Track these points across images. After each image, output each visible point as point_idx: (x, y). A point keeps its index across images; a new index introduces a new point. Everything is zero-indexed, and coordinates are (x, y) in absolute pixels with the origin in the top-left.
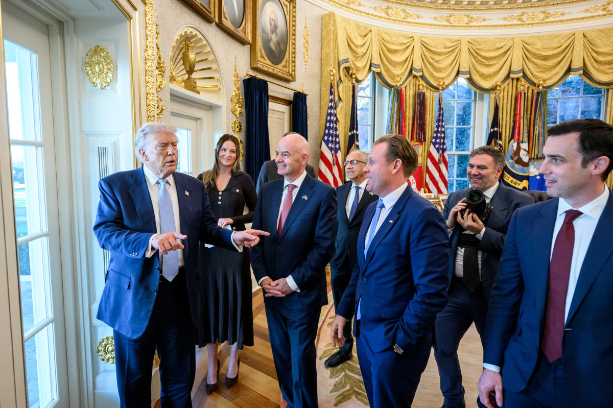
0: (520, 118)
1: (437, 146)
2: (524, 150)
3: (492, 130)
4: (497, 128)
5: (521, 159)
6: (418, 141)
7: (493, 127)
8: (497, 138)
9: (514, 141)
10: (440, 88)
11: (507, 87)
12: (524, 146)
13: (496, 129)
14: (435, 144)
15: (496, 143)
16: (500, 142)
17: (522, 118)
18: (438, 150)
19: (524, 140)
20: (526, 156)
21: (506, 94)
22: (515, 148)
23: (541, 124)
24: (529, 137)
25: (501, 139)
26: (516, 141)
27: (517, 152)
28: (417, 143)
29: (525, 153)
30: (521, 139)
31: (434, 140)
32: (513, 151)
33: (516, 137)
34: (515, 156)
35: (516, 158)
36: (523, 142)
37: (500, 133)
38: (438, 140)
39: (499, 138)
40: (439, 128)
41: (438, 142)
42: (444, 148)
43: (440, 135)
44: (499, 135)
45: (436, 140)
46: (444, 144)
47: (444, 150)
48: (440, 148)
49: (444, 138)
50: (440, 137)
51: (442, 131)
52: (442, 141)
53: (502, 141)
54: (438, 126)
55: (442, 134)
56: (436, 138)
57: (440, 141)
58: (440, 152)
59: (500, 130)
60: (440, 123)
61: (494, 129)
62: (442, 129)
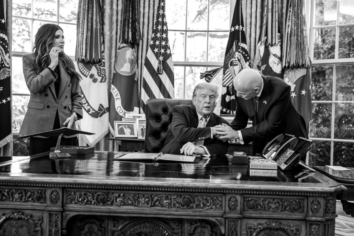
0: (268, 12)
1: (156, 50)
2: (274, 55)
3: (233, 29)
4: (239, 25)
5: (271, 68)
6: (125, 43)
7: (233, 25)
8: (239, 40)
9: (261, 45)
12: (275, 50)
13: (237, 27)
14: (153, 47)
15: (238, 47)
16: (242, 45)
17: (270, 11)
18: (157, 55)
19: (274, 43)
20: (278, 65)
22: (262, 54)
23: (293, 18)
24: (281, 37)
25: (244, 41)
26: (263, 44)
27: (265, 59)
28: (124, 45)
29: (277, 60)
30: (269, 41)
31: (151, 43)
32: (259, 58)
33: (264, 38)
34: (262, 65)
35: (263, 68)
36: (272, 45)
37: (243, 33)
38: (157, 43)
39: (240, 40)
40: (158, 26)
41: (158, 45)
42: (167, 53)
43: (160, 35)
44: (240, 36)
45: (154, 42)
46: (166, 47)
47: (167, 56)
48: (160, 52)
49: (166, 40)
50: (160, 37)
51: (163, 29)
52: (163, 43)
53: (246, 43)
54: (158, 23)
55: (163, 35)
56: (155, 39)
57: (160, 43)
58: (161, 58)
59: (243, 29)
60: (160, 20)
61: (235, 28)
62: (163, 27)
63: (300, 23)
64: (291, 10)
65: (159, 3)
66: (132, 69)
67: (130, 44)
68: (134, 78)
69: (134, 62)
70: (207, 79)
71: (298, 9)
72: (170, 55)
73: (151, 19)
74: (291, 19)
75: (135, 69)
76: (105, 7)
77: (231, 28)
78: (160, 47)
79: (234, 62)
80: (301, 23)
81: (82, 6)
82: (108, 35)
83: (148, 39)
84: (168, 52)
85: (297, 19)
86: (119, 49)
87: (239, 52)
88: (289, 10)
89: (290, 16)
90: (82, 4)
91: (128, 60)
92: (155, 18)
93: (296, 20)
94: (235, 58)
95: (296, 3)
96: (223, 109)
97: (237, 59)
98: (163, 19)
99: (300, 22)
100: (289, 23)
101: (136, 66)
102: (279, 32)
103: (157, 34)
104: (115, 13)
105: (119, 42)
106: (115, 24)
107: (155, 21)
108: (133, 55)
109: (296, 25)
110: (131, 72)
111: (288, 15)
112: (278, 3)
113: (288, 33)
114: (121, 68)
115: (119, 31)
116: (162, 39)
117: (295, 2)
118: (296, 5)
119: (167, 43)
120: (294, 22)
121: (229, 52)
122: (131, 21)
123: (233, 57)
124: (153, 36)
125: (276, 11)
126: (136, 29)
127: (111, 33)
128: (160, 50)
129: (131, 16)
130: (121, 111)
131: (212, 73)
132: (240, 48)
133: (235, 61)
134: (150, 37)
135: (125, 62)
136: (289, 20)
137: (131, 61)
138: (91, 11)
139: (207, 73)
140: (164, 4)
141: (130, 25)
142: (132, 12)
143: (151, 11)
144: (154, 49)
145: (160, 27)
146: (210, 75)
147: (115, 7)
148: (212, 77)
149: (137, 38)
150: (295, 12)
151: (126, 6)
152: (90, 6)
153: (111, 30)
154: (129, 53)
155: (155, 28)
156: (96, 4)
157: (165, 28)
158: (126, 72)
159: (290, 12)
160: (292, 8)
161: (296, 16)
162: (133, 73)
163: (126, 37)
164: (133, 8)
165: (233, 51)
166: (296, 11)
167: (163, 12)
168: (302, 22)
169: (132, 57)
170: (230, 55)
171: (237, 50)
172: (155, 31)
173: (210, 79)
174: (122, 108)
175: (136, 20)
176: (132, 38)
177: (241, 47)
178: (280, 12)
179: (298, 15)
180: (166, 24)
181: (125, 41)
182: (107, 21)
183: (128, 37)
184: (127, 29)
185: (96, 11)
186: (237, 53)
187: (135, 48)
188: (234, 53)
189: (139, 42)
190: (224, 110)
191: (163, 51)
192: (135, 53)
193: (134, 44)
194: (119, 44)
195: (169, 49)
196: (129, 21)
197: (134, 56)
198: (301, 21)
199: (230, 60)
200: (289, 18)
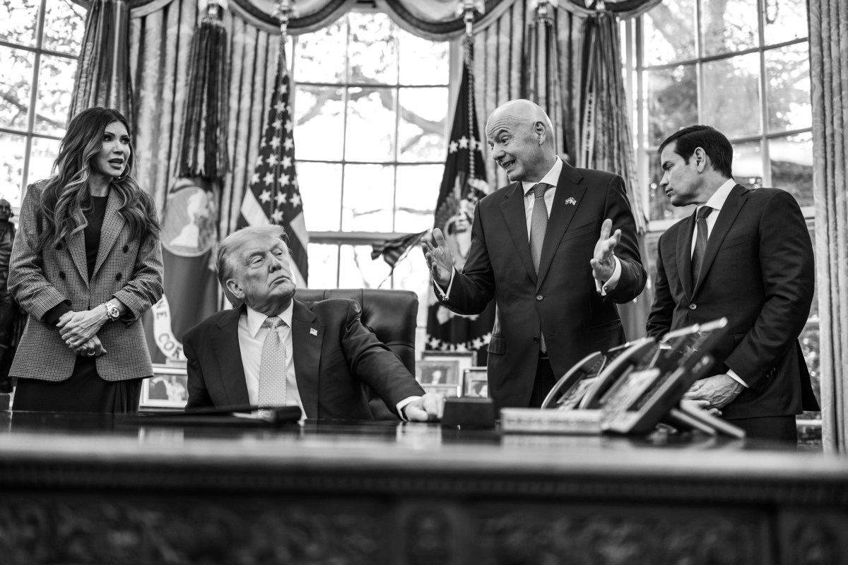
1: (265, 196)
3: (454, 147)
4: (468, 137)
6: (188, 176)
7: (455, 137)
8: (469, 172)
10: (284, 18)
11: (506, 19)
13: (465, 143)
14: (258, 189)
15: (466, 189)
16: (477, 184)
18: (268, 208)
21: (504, 39)
25: (481, 174)
31: (255, 178)
37: (478, 154)
38: (269, 179)
39: (472, 171)
40: (271, 140)
41: (270, 184)
42: (292, 204)
43: (277, 159)
44: (472, 163)
45: (262, 177)
46: (291, 190)
47: (292, 211)
48: (276, 202)
49: (291, 172)
50: (276, 166)
51: (283, 148)
52: (284, 180)
53: (485, 179)
54: (271, 133)
55: (282, 159)
56: (263, 170)
57: (276, 179)
58: (278, 215)
59: (477, 146)
60: (277, 124)
61: (459, 144)
62: (283, 141)
63: (615, 128)
64: (593, 99)
65: (276, 87)
66: (203, 241)
67: (199, 181)
68: (207, 263)
69: (210, 225)
70: (389, 259)
71: (609, 95)
72: (300, 208)
73: (256, 125)
74: (592, 119)
75: (212, 242)
76: (142, 93)
77: (450, 143)
78: (275, 188)
79: (457, 223)
80: (618, 127)
81: (82, 86)
82: (148, 160)
83: (246, 171)
84: (295, 200)
85: (608, 118)
86: (173, 191)
87: (470, 200)
88: (588, 97)
89: (590, 112)
90: (83, 80)
91: (192, 219)
92: (266, 121)
93: (606, 120)
94: (460, 214)
95: (605, 83)
96: (430, 340)
97: (463, 217)
98: (283, 124)
99: (615, 124)
100: (589, 129)
101: (215, 235)
102: (566, 151)
103: (269, 157)
104: (167, 108)
105: (174, 176)
106: (166, 135)
107: (266, 127)
108: (207, 207)
109: (606, 133)
110: (200, 248)
111: (587, 110)
112: (561, 87)
113: (587, 153)
114: (174, 237)
115: (174, 149)
116: (279, 170)
117: (602, 81)
118: (605, 87)
119: (293, 179)
120: (600, 126)
121: (445, 201)
122: (203, 124)
123: (454, 213)
124: (259, 162)
125: (556, 103)
126: (216, 146)
127: (155, 155)
128: (276, 194)
129: (204, 114)
130: (169, 346)
131: (400, 244)
132: (470, 191)
133: (461, 221)
134: (251, 168)
135: (185, 222)
136: (589, 121)
137: (201, 221)
138: (104, 96)
139: (388, 245)
140: (288, 89)
141: (202, 135)
142: (209, 106)
143: (257, 107)
144: (261, 193)
145: (275, 142)
146: (396, 249)
147: (167, 94)
148: (401, 253)
149: (219, 165)
150: (602, 102)
151: (195, 90)
152: (103, 84)
153: (155, 146)
154: (197, 201)
155: (263, 144)
156: (117, 81)
157: (288, 144)
158: (188, 249)
159: (590, 102)
160: (594, 94)
161: (605, 112)
162: (206, 250)
163: (190, 163)
164: (212, 97)
165: (453, 197)
166: (604, 99)
167: (285, 106)
168: (620, 126)
169: (205, 213)
170: (448, 208)
171: (464, 195)
172: (265, 152)
173: (396, 259)
174: (172, 339)
175: (217, 122)
176: (206, 165)
177: (475, 189)
178: (566, 108)
179: (610, 108)
180: (291, 136)
181: (187, 172)
182: (145, 125)
183: (195, 163)
184: (192, 144)
185: (118, 97)
186: (464, 203)
187: (212, 191)
188: (457, 204)
189: (224, 175)
190: (435, 343)
191: (281, 198)
192: (212, 204)
193: (211, 180)
194: (172, 181)
195: (298, 194)
196: (199, 124)
197: (210, 212)
198: (618, 122)
199: (447, 220)
200: (589, 117)
